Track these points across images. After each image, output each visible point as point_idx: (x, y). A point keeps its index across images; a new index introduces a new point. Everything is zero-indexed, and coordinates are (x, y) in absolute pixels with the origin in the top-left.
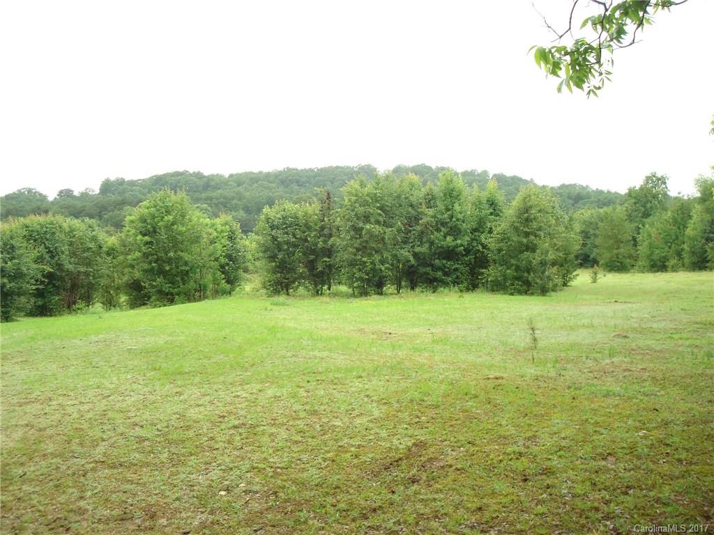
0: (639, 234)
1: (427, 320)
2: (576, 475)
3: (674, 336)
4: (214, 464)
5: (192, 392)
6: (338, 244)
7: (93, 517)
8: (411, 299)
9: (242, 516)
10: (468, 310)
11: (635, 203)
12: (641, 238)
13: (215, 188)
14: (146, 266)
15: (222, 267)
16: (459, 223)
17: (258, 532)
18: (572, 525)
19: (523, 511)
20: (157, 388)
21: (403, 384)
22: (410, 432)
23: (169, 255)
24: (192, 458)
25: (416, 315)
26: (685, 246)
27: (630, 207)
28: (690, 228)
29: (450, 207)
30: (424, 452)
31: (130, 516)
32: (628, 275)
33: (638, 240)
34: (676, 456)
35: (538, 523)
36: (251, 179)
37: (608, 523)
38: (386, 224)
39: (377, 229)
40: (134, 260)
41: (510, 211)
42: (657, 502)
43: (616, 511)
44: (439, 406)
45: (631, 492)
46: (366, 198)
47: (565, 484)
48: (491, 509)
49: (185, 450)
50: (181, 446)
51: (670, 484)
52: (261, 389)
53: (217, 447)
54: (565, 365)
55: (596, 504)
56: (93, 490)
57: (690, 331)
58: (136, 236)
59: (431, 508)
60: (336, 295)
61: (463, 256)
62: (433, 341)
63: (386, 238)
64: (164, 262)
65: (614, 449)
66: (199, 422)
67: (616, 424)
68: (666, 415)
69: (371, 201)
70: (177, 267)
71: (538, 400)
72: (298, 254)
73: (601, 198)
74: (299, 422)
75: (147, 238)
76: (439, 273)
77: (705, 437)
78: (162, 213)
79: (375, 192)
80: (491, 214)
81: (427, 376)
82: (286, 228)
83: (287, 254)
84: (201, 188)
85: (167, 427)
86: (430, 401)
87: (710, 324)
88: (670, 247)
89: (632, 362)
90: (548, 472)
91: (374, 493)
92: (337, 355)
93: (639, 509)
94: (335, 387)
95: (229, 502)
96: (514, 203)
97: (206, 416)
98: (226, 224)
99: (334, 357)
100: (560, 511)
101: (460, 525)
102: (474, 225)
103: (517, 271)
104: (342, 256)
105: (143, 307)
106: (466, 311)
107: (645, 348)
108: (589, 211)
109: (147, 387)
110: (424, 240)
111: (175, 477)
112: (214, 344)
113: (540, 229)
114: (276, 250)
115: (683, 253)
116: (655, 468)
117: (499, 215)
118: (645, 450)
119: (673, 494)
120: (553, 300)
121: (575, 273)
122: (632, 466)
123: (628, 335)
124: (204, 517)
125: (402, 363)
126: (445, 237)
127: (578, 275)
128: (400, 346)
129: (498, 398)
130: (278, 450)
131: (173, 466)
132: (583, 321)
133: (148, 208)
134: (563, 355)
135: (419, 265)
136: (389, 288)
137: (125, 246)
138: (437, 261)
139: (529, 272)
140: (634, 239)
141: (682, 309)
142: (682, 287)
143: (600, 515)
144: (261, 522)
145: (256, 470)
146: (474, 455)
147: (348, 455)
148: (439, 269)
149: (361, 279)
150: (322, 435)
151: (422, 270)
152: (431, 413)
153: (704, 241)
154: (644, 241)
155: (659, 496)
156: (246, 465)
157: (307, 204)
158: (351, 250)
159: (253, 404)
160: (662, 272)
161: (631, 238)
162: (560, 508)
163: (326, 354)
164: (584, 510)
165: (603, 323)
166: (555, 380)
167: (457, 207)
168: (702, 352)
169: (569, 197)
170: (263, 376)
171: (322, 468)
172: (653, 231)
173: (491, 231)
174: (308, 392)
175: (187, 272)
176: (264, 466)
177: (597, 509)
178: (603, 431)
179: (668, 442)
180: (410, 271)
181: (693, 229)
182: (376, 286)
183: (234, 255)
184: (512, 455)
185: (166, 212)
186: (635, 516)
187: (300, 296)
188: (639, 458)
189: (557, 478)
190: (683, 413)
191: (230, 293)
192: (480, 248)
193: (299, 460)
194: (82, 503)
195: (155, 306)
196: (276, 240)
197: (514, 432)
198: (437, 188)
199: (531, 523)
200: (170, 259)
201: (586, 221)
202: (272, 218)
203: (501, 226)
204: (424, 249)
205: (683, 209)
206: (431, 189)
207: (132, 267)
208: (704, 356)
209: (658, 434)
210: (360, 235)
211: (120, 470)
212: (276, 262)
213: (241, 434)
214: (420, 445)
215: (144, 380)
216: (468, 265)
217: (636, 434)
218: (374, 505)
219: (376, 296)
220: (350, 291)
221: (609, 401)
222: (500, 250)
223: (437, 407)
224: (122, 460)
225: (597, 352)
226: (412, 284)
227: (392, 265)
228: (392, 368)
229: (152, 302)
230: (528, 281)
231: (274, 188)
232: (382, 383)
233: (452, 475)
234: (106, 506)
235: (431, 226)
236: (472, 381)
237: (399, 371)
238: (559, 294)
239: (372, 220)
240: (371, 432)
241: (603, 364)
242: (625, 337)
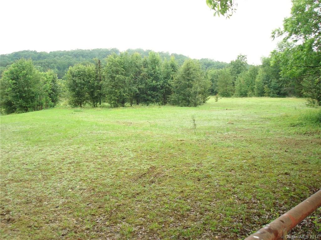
0: (235, 81)
1: (147, 117)
2: (220, 178)
3: (252, 123)
4: (64, 179)
5: (47, 149)
6: (104, 84)
7: (14, 203)
8: (138, 109)
9: (81, 199)
10: (164, 113)
11: (234, 67)
12: (236, 82)
13: (43, 58)
14: (14, 94)
15: (50, 94)
16: (158, 75)
17: (89, 205)
18: (220, 197)
19: (200, 192)
20: (30, 148)
21: (142, 144)
22: (148, 163)
23: (25, 89)
24: (53, 176)
25: (141, 115)
26: (255, 86)
27: (232, 69)
28: (257, 79)
29: (154, 67)
30: (155, 171)
31: (30, 201)
32: (231, 98)
33: (235, 83)
34: (260, 170)
35: (207, 197)
36: (60, 54)
37: (235, 195)
38: (126, 75)
39: (122, 77)
40: (8, 92)
41: (181, 69)
42: (253, 187)
43: (238, 191)
44: (159, 152)
45: (243, 184)
46: (117, 63)
47: (216, 181)
48: (187, 192)
49: (49, 173)
50: (47, 172)
51: (258, 181)
52: (78, 147)
53: (64, 172)
54: (209, 135)
55: (229, 189)
56: (10, 192)
57: (259, 121)
58: (9, 80)
59: (162, 192)
60: (103, 107)
61: (160, 89)
62: (151, 126)
63: (126, 81)
64: (22, 92)
65: (234, 167)
66: (53, 162)
67: (234, 158)
68: (253, 154)
69: (119, 64)
70: (29, 95)
71: (200, 149)
72: (86, 89)
73: (219, 64)
74: (98, 160)
75: (14, 81)
76: (150, 97)
77: (270, 162)
78: (21, 69)
79: (121, 60)
80: (173, 71)
81: (151, 140)
82: (80, 76)
83: (81, 89)
84: (36, 58)
85: (39, 164)
86: (154, 150)
87: (267, 118)
88: (249, 86)
89: (237, 134)
90: (208, 177)
91: (136, 187)
92: (110, 132)
93: (247, 190)
94: (112, 145)
95: (73, 194)
96: (182, 66)
97: (56, 159)
98: (51, 75)
99: (109, 133)
100: (215, 191)
101: (175, 198)
102: (165, 75)
103: (184, 96)
104: (105, 90)
105: (13, 113)
106: (163, 114)
107: (241, 128)
108: (214, 71)
109: (26, 147)
110: (143, 82)
111: (47, 185)
112: (53, 129)
113: (194, 78)
114: (75, 87)
115: (254, 89)
116: (252, 174)
117: (176, 71)
118: (247, 167)
119: (260, 184)
120: (200, 108)
121: (208, 97)
122: (242, 174)
123: (234, 123)
124: (64, 200)
125: (140, 135)
126: (152, 81)
127: (210, 98)
128: (137, 128)
129: (183, 148)
130: (91, 172)
131: (45, 180)
132: (214, 117)
133: (14, 67)
134: (207, 131)
135: (140, 94)
136: (127, 104)
137: (3, 85)
138: (149, 92)
139: (189, 97)
140: (233, 83)
141: (255, 113)
142: (254, 103)
143: (231, 193)
144: (89, 201)
145: (83, 180)
146: (176, 171)
147: (123, 173)
148: (150, 95)
149: (115, 100)
150: (110, 165)
151: (142, 96)
152: (156, 155)
153: (263, 84)
154: (238, 84)
155: (254, 185)
156: (79, 179)
157: (89, 66)
158: (110, 86)
159: (76, 154)
160: (245, 97)
161: (232, 82)
162: (215, 190)
163: (105, 131)
164: (224, 191)
165: (222, 118)
166: (206, 141)
167: (157, 67)
168: (265, 130)
169: (205, 64)
170: (79, 141)
171: (112, 179)
172: (242, 80)
173: (172, 79)
174: (100, 148)
175: (34, 97)
176: (86, 179)
177: (230, 190)
178: (229, 161)
179: (256, 164)
180: (137, 96)
181: (259, 78)
182: (121, 103)
183: (55, 89)
184: (193, 171)
185: (23, 69)
186: (246, 193)
187: (87, 107)
188: (244, 170)
189: (212, 179)
190: (260, 153)
191: (54, 107)
192: (168, 86)
193: (102, 175)
194: (7, 197)
195: (19, 113)
196: (75, 82)
197: (192, 161)
198: (148, 59)
199: (204, 196)
200: (25, 91)
201: (212, 75)
202: (73, 72)
203: (177, 76)
204: (142, 86)
205: (255, 70)
206: (146, 59)
207: (7, 95)
208: (266, 131)
209: (252, 161)
210: (114, 80)
211: (21, 183)
212: (75, 92)
213: (73, 166)
214: (153, 168)
215: (23, 145)
216: (162, 94)
217: (242, 162)
218: (137, 192)
219: (122, 107)
220: (110, 105)
221: (229, 149)
222: (177, 87)
223: (158, 152)
224: (21, 179)
225: (221, 130)
226: (137, 102)
227: (129, 93)
228: (136, 137)
229: (17, 111)
230: (189, 100)
231: (71, 58)
232: (133, 143)
233: (168, 179)
234: (18, 198)
235: (146, 76)
236: (171, 142)
237: (140, 138)
238: (202, 106)
239: (120, 73)
240: (131, 163)
241: (225, 134)
242: (232, 124)
